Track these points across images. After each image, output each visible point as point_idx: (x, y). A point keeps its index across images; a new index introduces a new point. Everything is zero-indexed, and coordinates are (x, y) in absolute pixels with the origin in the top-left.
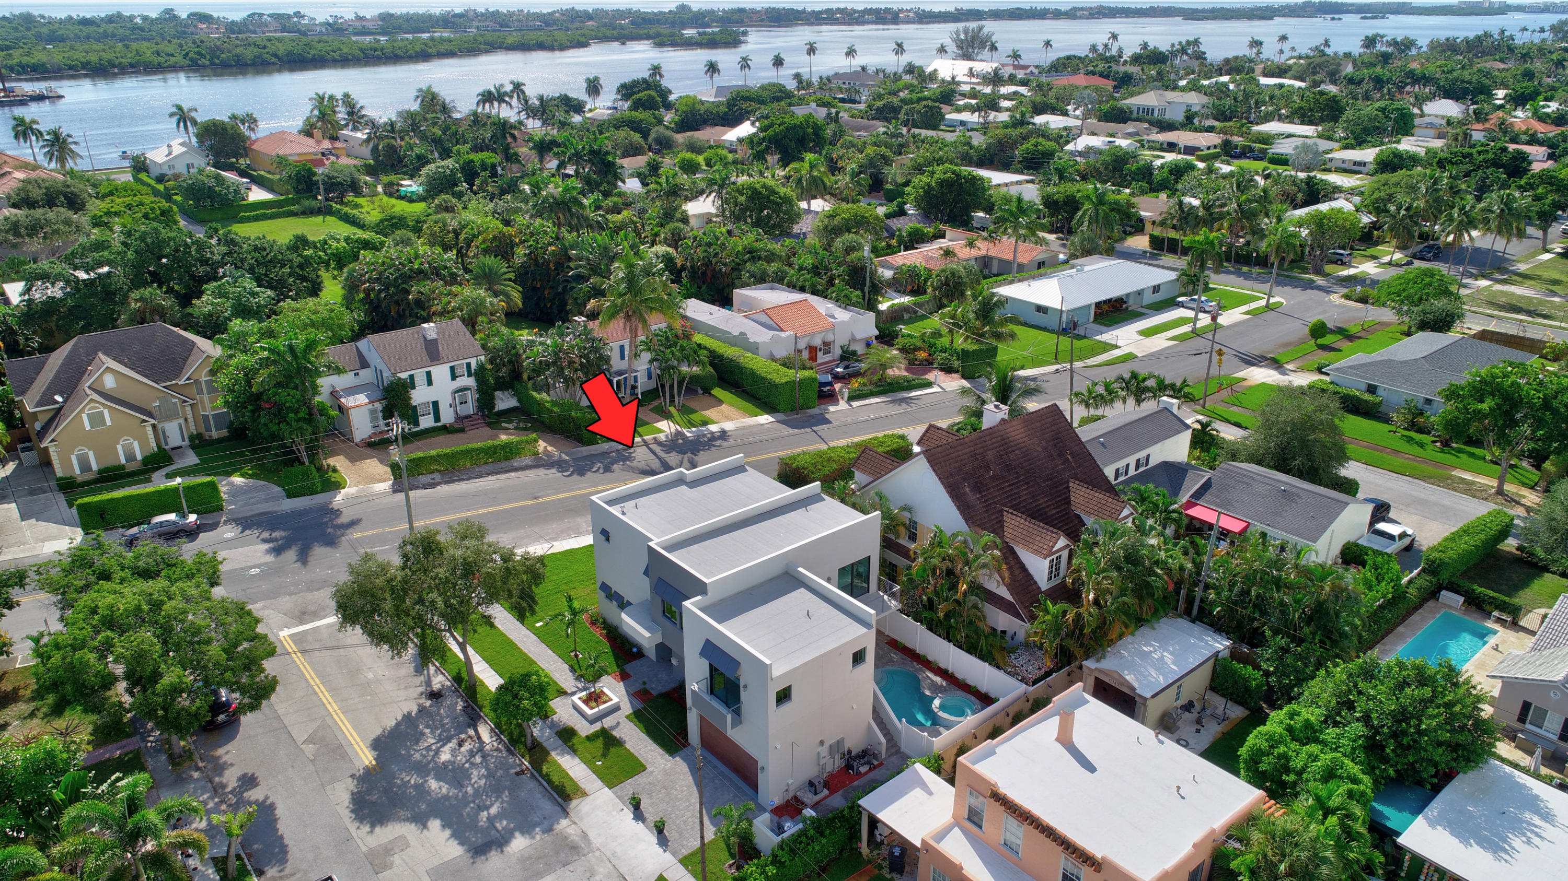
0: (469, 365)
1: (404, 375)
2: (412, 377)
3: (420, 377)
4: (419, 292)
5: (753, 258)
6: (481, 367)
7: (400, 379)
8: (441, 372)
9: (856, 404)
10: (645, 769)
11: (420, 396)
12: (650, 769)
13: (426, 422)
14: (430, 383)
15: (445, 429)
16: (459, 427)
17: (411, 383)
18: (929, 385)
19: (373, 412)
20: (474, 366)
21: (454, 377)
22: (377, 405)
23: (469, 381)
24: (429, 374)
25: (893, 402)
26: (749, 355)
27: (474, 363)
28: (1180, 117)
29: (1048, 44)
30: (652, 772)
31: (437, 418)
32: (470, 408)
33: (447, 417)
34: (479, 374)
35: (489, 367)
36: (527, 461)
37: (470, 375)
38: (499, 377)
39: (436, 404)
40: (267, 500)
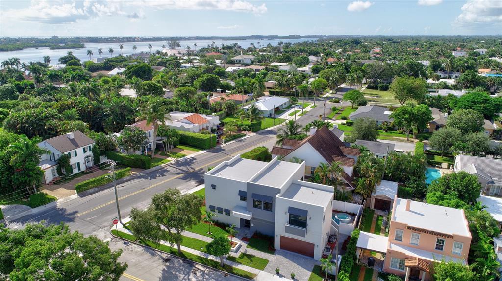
0: (90, 146)
1: (66, 153)
2: (69, 153)
3: (72, 153)
4: (49, 124)
5: (165, 104)
6: (94, 147)
7: (65, 155)
8: (80, 150)
9: (228, 143)
10: (269, 261)
11: (73, 161)
12: (270, 260)
13: (76, 171)
14: (76, 155)
15: (84, 173)
16: (89, 171)
17: (69, 156)
18: (245, 135)
19: (53, 170)
20: (91, 147)
21: (85, 152)
22: (55, 167)
23: (90, 153)
24: (75, 152)
25: (239, 141)
26: (187, 132)
27: (91, 145)
28: (249, 62)
29: (195, 45)
30: (272, 261)
31: (79, 169)
32: (91, 164)
33: (83, 168)
34: (94, 150)
35: (97, 147)
36: (128, 178)
37: (90, 151)
38: (101, 151)
39: (79, 164)
40: (22, 211)
